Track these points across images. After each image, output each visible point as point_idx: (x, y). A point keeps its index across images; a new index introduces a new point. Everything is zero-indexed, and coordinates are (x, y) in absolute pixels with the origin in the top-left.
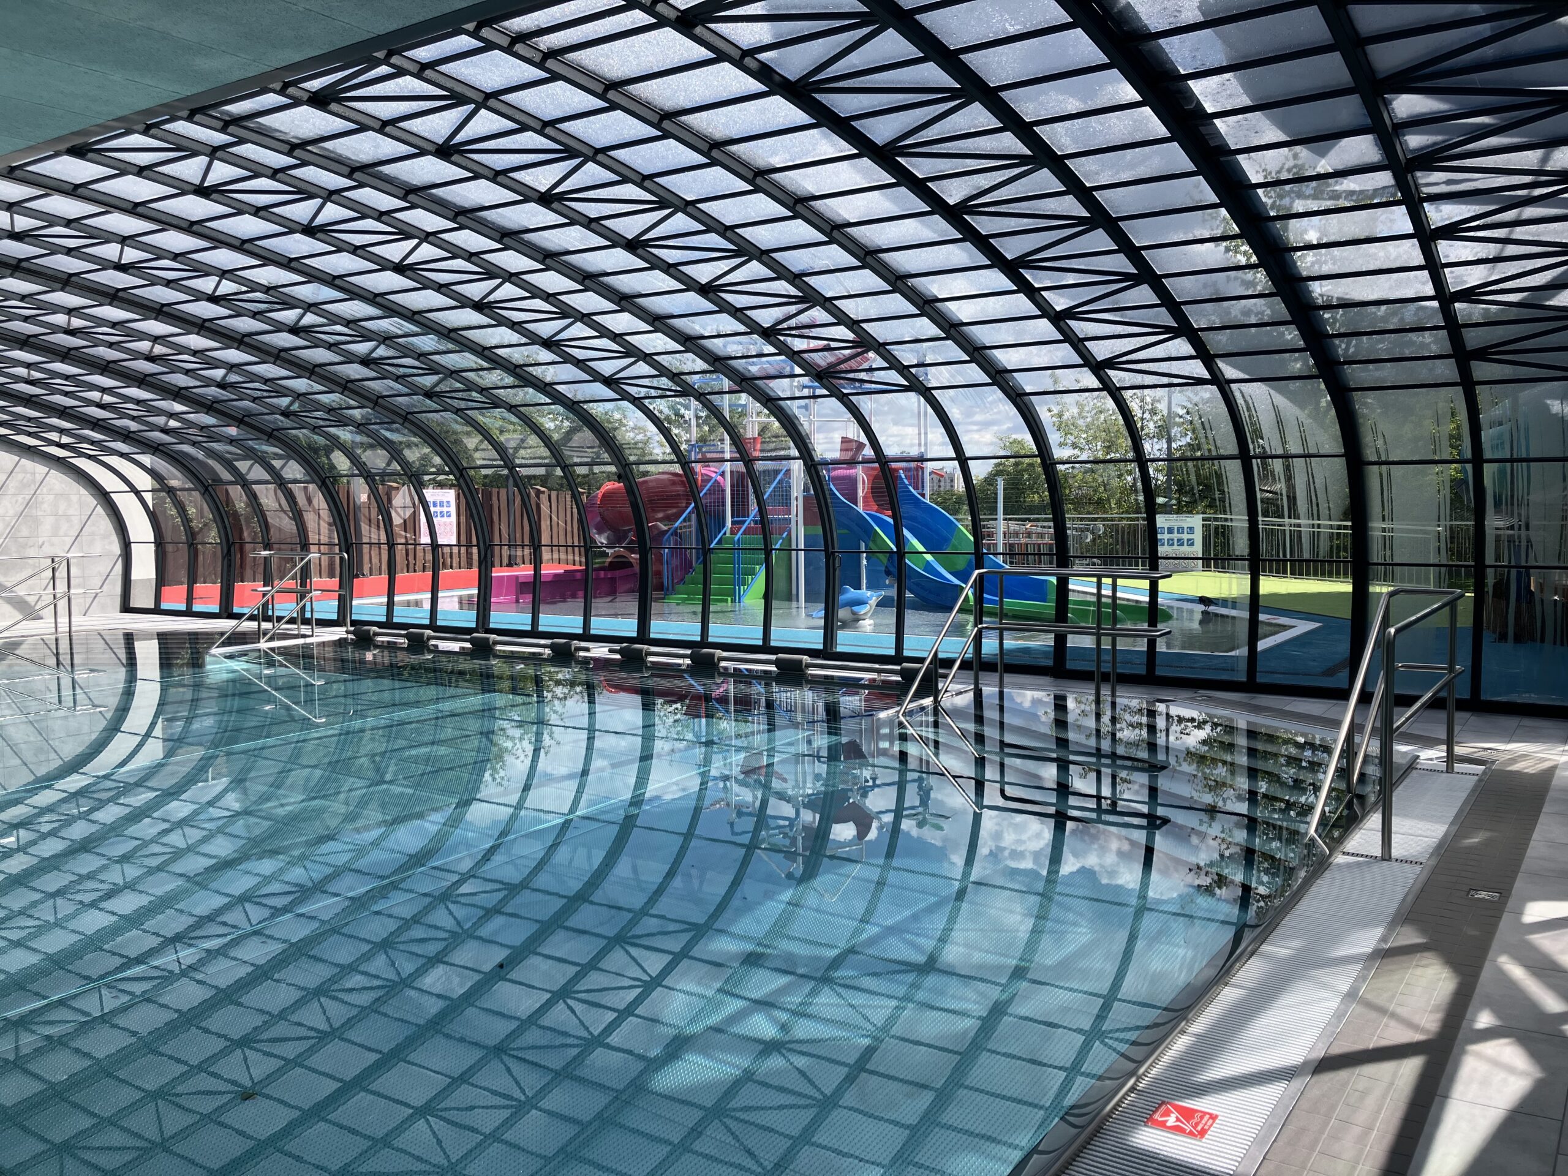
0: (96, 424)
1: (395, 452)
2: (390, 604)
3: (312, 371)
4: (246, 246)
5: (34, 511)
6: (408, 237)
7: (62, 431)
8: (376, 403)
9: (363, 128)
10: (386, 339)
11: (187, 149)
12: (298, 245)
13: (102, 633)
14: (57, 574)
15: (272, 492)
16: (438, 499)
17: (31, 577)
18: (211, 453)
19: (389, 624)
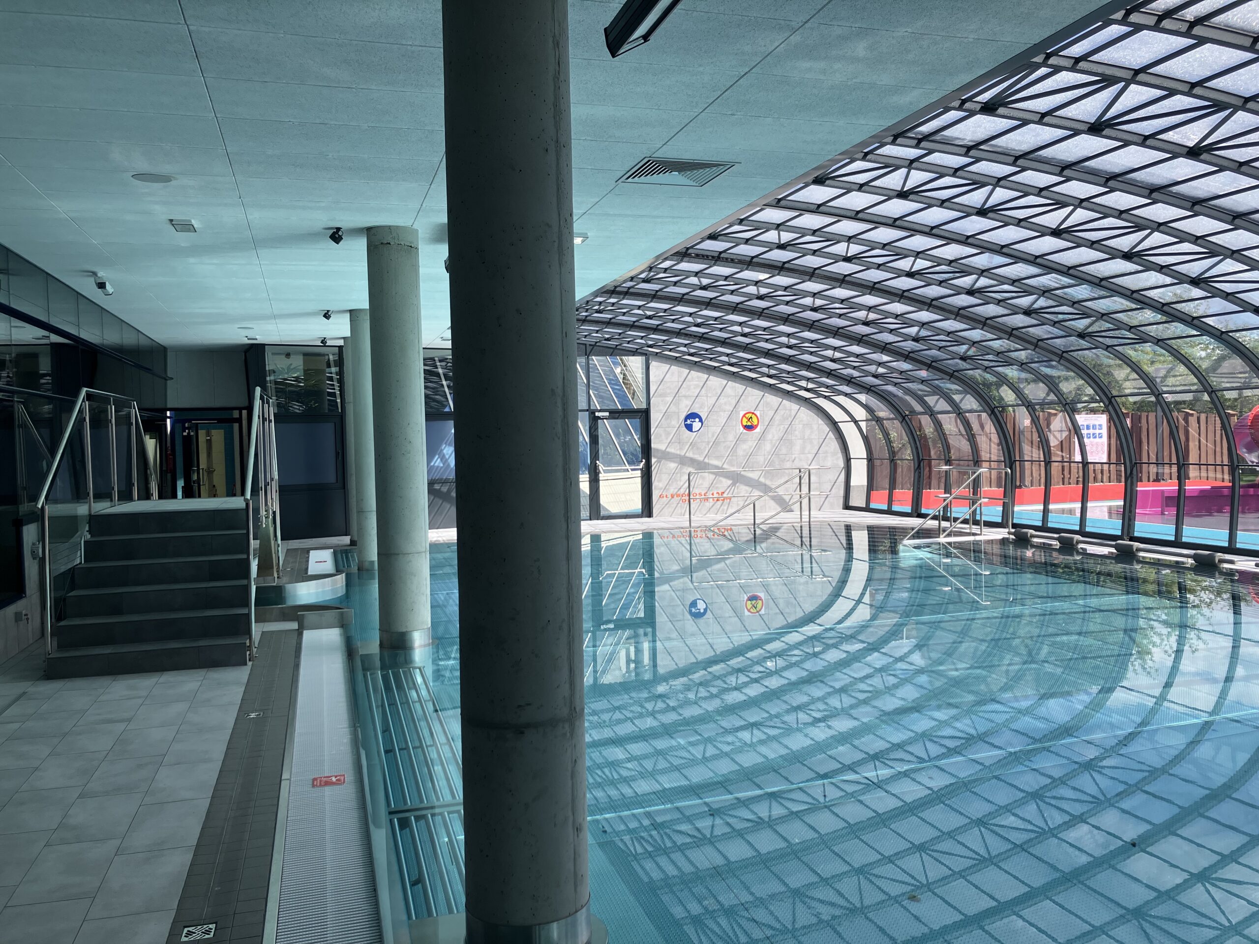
0: (830, 374)
1: (1052, 384)
2: (1046, 512)
3: (984, 323)
4: (934, 231)
5: (790, 436)
6: (1064, 205)
7: (808, 380)
8: (1036, 346)
9: (1025, 123)
10: (1044, 292)
11: (891, 166)
12: (973, 225)
13: (831, 523)
14: (802, 481)
15: (953, 420)
16: (1091, 423)
17: (787, 482)
18: (908, 392)
19: (1044, 528)
